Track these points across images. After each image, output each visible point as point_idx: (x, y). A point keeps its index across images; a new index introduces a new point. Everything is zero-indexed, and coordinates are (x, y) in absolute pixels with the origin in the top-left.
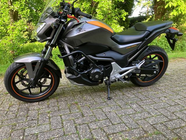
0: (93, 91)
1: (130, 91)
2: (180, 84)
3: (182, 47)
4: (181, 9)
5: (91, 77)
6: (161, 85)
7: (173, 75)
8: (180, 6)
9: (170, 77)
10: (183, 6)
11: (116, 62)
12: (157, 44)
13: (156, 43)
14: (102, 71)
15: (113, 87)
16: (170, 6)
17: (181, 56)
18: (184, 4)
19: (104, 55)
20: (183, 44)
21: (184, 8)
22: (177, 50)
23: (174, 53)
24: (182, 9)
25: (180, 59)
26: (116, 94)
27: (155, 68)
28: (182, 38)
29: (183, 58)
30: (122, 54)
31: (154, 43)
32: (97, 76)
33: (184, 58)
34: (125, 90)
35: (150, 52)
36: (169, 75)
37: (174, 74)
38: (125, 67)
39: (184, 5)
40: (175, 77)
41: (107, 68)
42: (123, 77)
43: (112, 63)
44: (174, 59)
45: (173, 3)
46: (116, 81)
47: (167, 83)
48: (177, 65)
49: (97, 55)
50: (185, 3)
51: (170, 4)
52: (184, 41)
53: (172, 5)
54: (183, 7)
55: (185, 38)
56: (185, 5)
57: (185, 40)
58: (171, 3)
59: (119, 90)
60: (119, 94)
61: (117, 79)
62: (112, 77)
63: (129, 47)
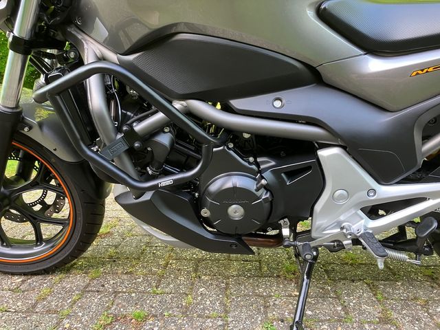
0: (250, 270)
1: (426, 305)
5: (205, 213)
11: (344, 148)
14: (266, 188)
15: (347, 268)
19: (278, 104)
26: (344, 308)
30: (382, 109)
32: (236, 211)
34: (400, 290)
38: (399, 183)
42: (395, 231)
43: (323, 153)
46: (341, 247)
49: (236, 103)
59: (373, 288)
60: (361, 313)
61: (349, 239)
62: (322, 225)
63: (431, 69)
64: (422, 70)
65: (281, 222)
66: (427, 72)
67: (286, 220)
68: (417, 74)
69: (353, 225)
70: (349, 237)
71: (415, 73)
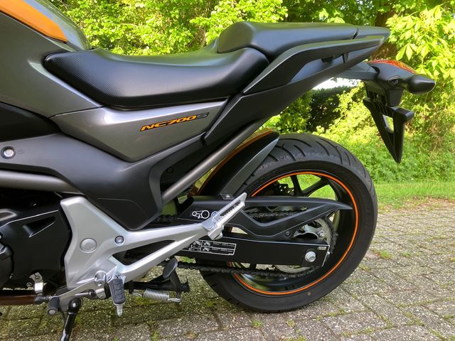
0: (24, 329)
2: (431, 307)
3: (442, 169)
4: (438, 64)
6: (349, 307)
7: (406, 260)
8: (435, 55)
9: (394, 267)
10: (446, 55)
11: (85, 197)
12: (376, 156)
13: (374, 154)
14: (2, 242)
15: (137, 310)
16: (409, 56)
17: (438, 192)
18: (448, 50)
19: (9, 153)
20: (445, 162)
21: (449, 60)
22: (429, 175)
23: (421, 184)
24: (441, 63)
25: (436, 203)
27: (311, 237)
28: (444, 144)
29: (444, 199)
30: (122, 159)
31: (368, 154)
33: (448, 200)
35: (286, 160)
36: (394, 257)
37: (409, 257)
38: (146, 228)
39: (447, 52)
40: (413, 272)
41: (35, 225)
43: (66, 203)
44: (418, 198)
45: (417, 45)
47: (375, 301)
48: (425, 221)
50: (450, 48)
51: (409, 49)
52: (449, 154)
53: (413, 51)
54: (446, 59)
55: (452, 145)
56: (451, 54)
57: (451, 151)
58: (413, 46)
61: (100, 287)
62: (74, 275)
63: (157, 125)
64: (150, 126)
65: (32, 277)
66: (154, 127)
67: (38, 274)
68: (146, 129)
69: (107, 272)
70: (99, 285)
71: (144, 128)
